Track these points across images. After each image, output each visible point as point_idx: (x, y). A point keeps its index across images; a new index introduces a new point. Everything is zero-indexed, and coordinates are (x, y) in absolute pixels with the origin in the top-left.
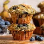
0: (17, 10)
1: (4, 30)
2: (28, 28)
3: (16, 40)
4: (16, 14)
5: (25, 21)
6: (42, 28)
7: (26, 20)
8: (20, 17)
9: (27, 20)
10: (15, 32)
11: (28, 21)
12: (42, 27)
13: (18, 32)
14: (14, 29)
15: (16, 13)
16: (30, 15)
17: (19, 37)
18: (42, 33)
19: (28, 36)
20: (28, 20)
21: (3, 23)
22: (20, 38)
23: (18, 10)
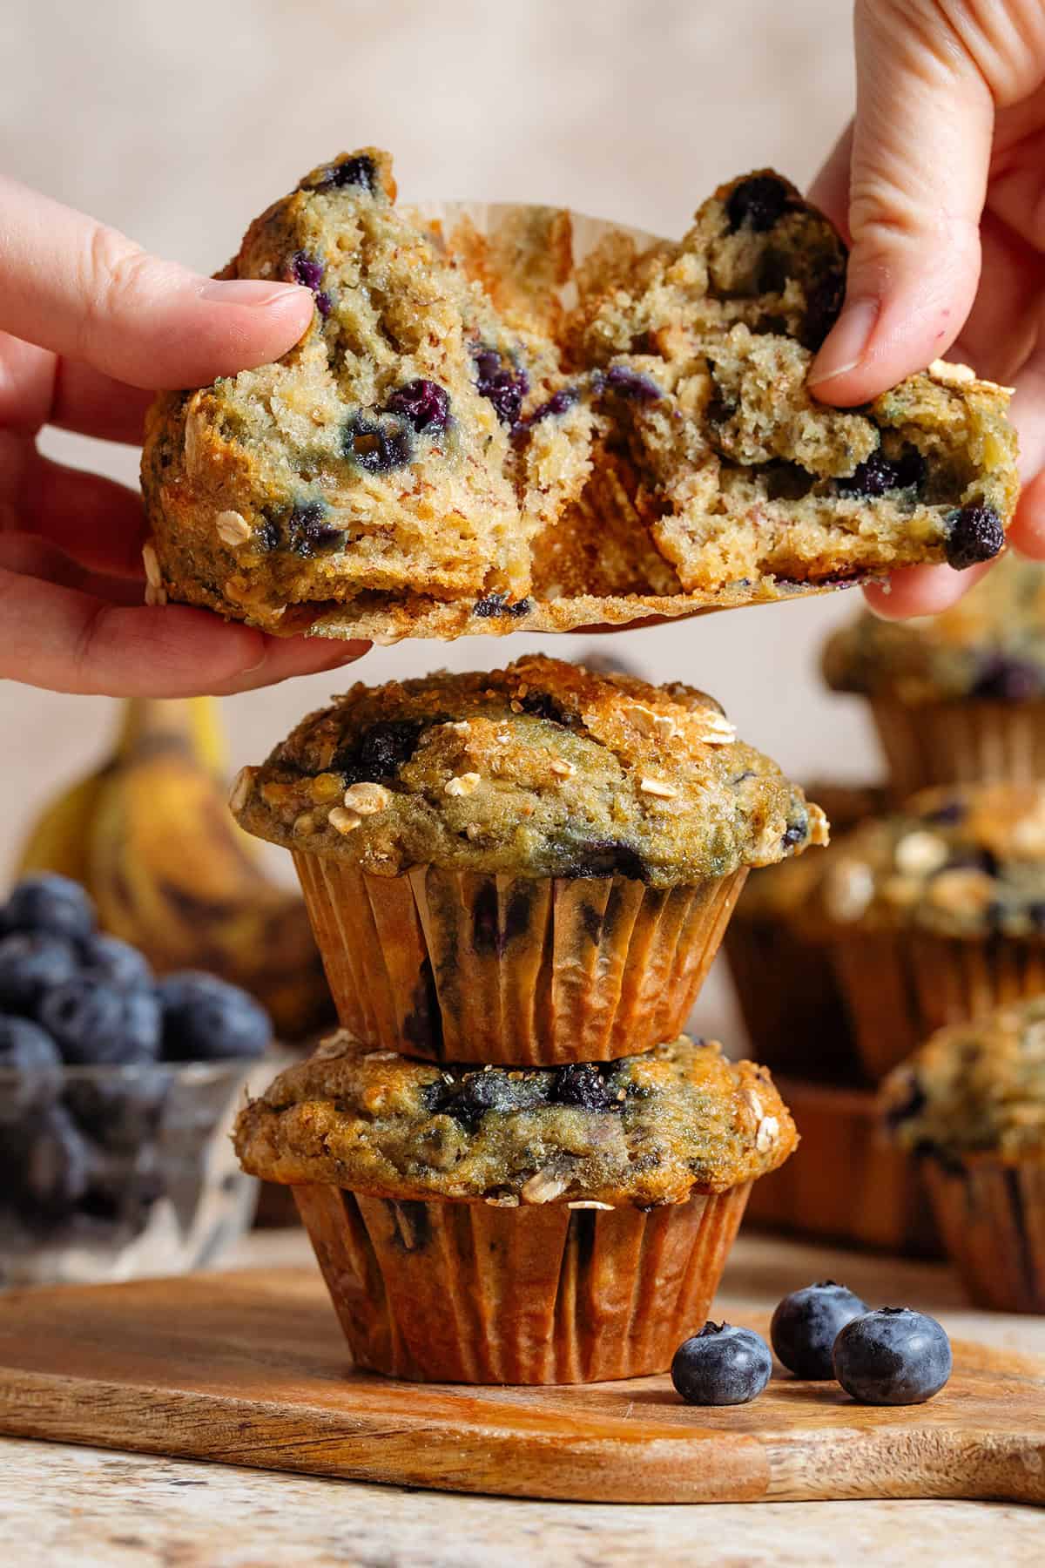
0: (435, 800)
1: (147, 1160)
2: (640, 1132)
3: (405, 1379)
4: (417, 878)
5: (579, 1012)
6: (909, 1132)
7: (596, 1001)
8: (486, 940)
9: (629, 992)
10: (378, 1223)
11: (640, 1009)
12: (916, 1102)
13: (436, 1213)
14: (372, 1159)
15: (407, 859)
16: (681, 892)
17: (463, 1327)
18: (921, 1210)
19: (646, 1292)
20: (648, 982)
21: (127, 1015)
22: (492, 1338)
23: (457, 787)
